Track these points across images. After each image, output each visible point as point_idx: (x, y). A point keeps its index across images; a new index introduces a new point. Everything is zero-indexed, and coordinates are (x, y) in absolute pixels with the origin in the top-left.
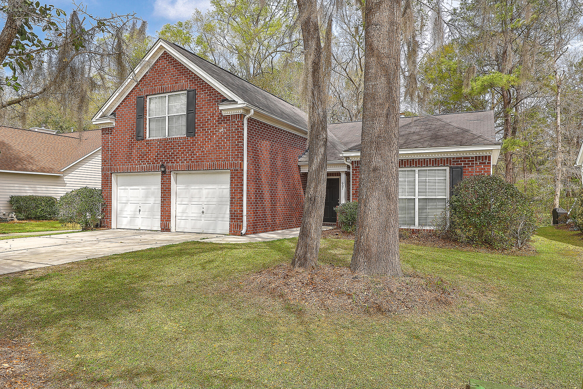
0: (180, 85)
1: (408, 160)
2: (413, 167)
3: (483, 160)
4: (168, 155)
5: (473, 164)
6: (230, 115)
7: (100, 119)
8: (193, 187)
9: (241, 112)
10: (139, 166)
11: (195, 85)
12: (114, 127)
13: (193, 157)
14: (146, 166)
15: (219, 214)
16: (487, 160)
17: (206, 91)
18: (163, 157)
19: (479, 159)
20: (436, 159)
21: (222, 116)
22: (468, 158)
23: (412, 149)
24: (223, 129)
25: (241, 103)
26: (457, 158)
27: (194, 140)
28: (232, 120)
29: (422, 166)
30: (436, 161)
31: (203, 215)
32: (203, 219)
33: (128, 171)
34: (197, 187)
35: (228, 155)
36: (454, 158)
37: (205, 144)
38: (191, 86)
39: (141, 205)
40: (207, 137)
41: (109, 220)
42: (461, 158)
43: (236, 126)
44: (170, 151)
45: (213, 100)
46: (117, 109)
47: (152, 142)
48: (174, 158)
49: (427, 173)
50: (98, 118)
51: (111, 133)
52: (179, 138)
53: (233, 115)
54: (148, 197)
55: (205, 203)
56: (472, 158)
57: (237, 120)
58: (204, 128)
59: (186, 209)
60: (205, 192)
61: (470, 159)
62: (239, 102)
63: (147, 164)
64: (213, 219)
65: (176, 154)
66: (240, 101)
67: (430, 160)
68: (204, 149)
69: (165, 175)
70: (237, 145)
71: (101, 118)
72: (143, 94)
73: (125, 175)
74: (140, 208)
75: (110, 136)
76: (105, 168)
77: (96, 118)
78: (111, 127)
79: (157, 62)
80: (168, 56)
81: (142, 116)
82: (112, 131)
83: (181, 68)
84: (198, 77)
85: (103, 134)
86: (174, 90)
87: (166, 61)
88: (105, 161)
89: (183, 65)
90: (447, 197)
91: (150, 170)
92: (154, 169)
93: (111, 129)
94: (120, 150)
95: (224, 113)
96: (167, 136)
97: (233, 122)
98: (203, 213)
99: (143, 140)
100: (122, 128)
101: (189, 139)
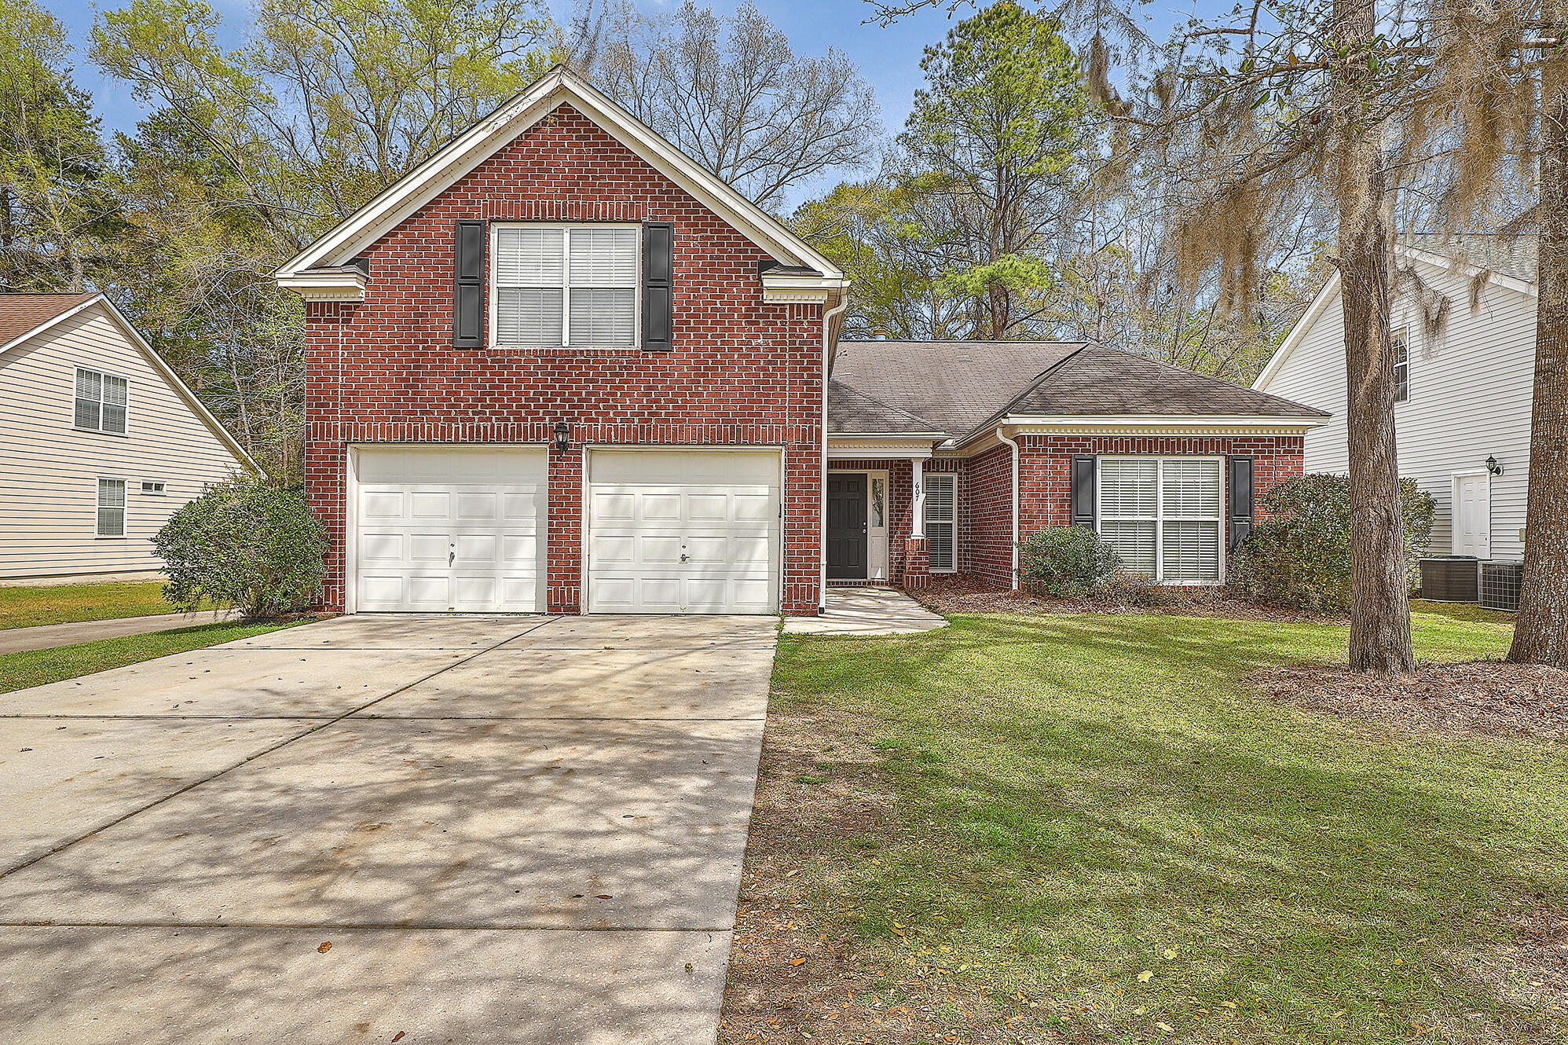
0: (619, 205)
1: (1144, 439)
2: (1156, 454)
3: (1289, 446)
4: (576, 398)
5: (1271, 452)
6: (783, 305)
7: (308, 272)
8: (648, 490)
9: (821, 299)
10: (464, 427)
11: (670, 212)
12: (361, 302)
14: (493, 426)
15: (739, 561)
16: (1298, 446)
17: (709, 234)
18: (559, 403)
19: (1284, 444)
20: (1201, 439)
21: (761, 304)
22: (1262, 440)
23: (1163, 416)
24: (761, 337)
25: (830, 276)
26: (1244, 439)
27: (668, 362)
28: (792, 316)
29: (1173, 454)
30: (1201, 444)
31: (683, 566)
32: (680, 575)
33: (420, 438)
34: (664, 490)
35: (777, 407)
36: (1235, 440)
37: (705, 375)
38: (656, 212)
39: (455, 540)
40: (710, 356)
41: (338, 586)
42: (1248, 439)
43: (805, 335)
44: (584, 388)
45: (730, 258)
46: (372, 247)
47: (516, 357)
48: (597, 407)
49: (1200, 469)
50: (302, 267)
51: (348, 321)
52: (617, 352)
53: (796, 306)
55: (689, 533)
56: (1270, 440)
57: (809, 318)
58: (703, 331)
59: (622, 549)
61: (1267, 443)
62: (827, 274)
63: (494, 419)
64: (712, 574)
65: (605, 397)
66: (829, 271)
67: (1190, 440)
68: (699, 388)
69: (564, 455)
70: (806, 383)
71: (316, 271)
72: (478, 216)
73: (390, 451)
74: (452, 550)
75: (343, 329)
76: (322, 428)
77: (296, 269)
78: (348, 302)
79: (535, 130)
80: (574, 118)
81: (476, 278)
82: (351, 314)
83: (623, 158)
84: (682, 191)
85: (313, 321)
86: (597, 216)
87: (568, 131)
88: (323, 405)
89: (629, 151)
90: (1222, 521)
91: (506, 436)
92: (522, 436)
93: (349, 308)
94: (385, 374)
95: (768, 298)
96: (567, 345)
97: (795, 323)
98: (684, 560)
99: (482, 349)
100: (396, 308)
101: (650, 357)
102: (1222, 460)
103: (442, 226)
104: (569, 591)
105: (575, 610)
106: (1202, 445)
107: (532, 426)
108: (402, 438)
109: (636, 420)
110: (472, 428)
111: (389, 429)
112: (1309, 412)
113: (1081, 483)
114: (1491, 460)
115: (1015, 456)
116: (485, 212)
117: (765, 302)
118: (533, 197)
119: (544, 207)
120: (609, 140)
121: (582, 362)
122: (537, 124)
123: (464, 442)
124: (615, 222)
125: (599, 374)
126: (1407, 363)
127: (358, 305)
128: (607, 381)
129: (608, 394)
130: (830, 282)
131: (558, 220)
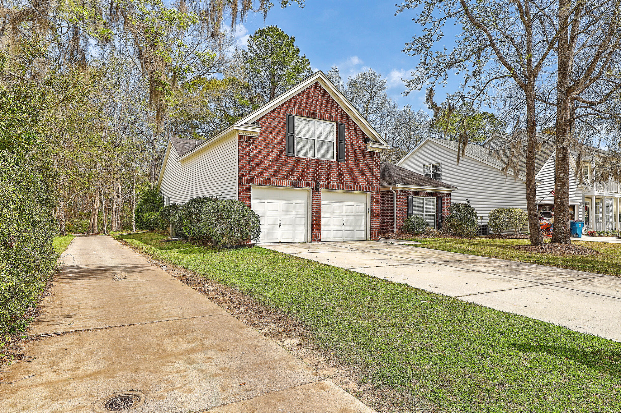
0: (331, 116)
1: (422, 192)
2: (424, 196)
4: (320, 175)
5: (445, 197)
6: (371, 152)
7: (244, 125)
8: (334, 204)
9: (381, 151)
10: (289, 181)
11: (344, 120)
12: (257, 137)
13: (343, 179)
14: (297, 182)
15: (357, 225)
16: (450, 196)
17: (353, 128)
18: (315, 176)
19: (447, 195)
21: (366, 151)
22: (444, 193)
24: (366, 160)
27: (344, 165)
28: (373, 155)
29: (427, 196)
31: (343, 227)
32: (342, 229)
33: (275, 185)
34: (338, 204)
36: (439, 193)
38: (340, 120)
39: (281, 218)
40: (354, 165)
42: (441, 193)
43: (376, 161)
44: (322, 171)
45: (358, 136)
46: (261, 119)
47: (303, 160)
48: (325, 178)
50: (242, 123)
51: (252, 143)
53: (374, 152)
54: (288, 211)
55: (345, 217)
57: (377, 156)
58: (352, 157)
59: (328, 222)
60: (345, 208)
63: (297, 180)
64: (351, 229)
68: (351, 174)
69: (316, 192)
70: (376, 174)
71: (246, 125)
72: (292, 113)
74: (280, 222)
75: (251, 146)
76: (245, 179)
77: (240, 124)
78: (252, 137)
79: (309, 89)
80: (319, 87)
81: (292, 133)
82: (254, 141)
83: (332, 102)
84: (347, 115)
85: (241, 142)
86: (325, 119)
87: (318, 91)
88: (245, 172)
89: (334, 100)
90: (435, 214)
91: (301, 185)
92: (305, 185)
93: (253, 139)
94: (265, 162)
95: (368, 149)
96: (316, 158)
97: (374, 157)
98: (344, 225)
99: (294, 157)
100: (268, 140)
101: (339, 164)
102: (435, 198)
103: (282, 115)
104: (319, 234)
105: (319, 241)
106: (433, 194)
107: (308, 182)
108: (270, 184)
109: (336, 183)
110: (291, 182)
111: (266, 181)
112: (453, 187)
113: (410, 204)
114: (467, 199)
115: (395, 195)
116: (294, 112)
117: (367, 150)
118: (308, 110)
119: (311, 113)
120: (329, 96)
121: (322, 163)
122: (309, 87)
123: (289, 187)
124: (330, 121)
125: (326, 168)
126: (441, 172)
127: (256, 138)
128: (328, 170)
129: (329, 174)
130: (385, 147)
131: (315, 118)
